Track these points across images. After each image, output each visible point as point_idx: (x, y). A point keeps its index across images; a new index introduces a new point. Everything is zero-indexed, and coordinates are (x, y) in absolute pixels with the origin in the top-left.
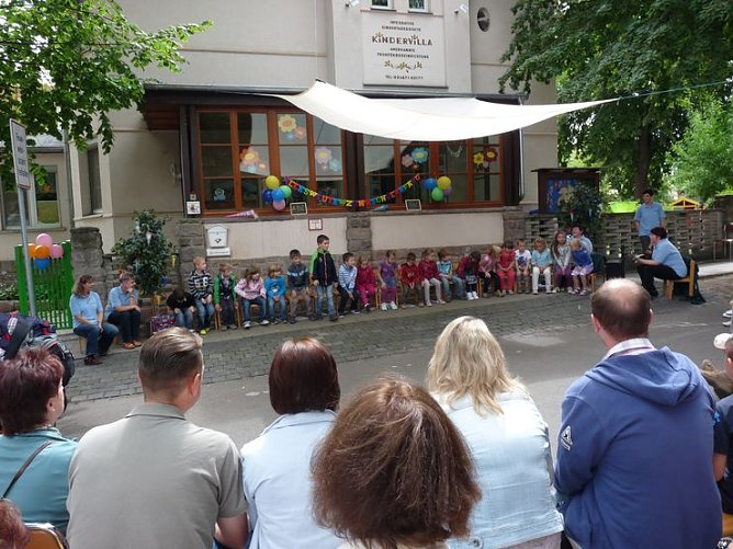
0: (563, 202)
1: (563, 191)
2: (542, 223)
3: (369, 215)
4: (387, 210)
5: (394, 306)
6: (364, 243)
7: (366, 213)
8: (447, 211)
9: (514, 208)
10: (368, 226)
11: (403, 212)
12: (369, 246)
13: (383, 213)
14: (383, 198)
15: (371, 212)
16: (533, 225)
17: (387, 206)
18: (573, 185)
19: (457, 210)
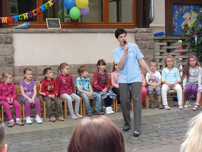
0: (186, 26)
1: (186, 15)
2: (169, 44)
3: (12, 32)
4: (29, 27)
5: (39, 119)
6: (6, 59)
7: (9, 30)
8: (85, 30)
9: (145, 29)
10: (11, 43)
11: (44, 30)
12: (11, 62)
13: (25, 30)
14: (26, 15)
15: (13, 29)
16: (161, 46)
17: (29, 24)
18: (196, 11)
19: (94, 30)
